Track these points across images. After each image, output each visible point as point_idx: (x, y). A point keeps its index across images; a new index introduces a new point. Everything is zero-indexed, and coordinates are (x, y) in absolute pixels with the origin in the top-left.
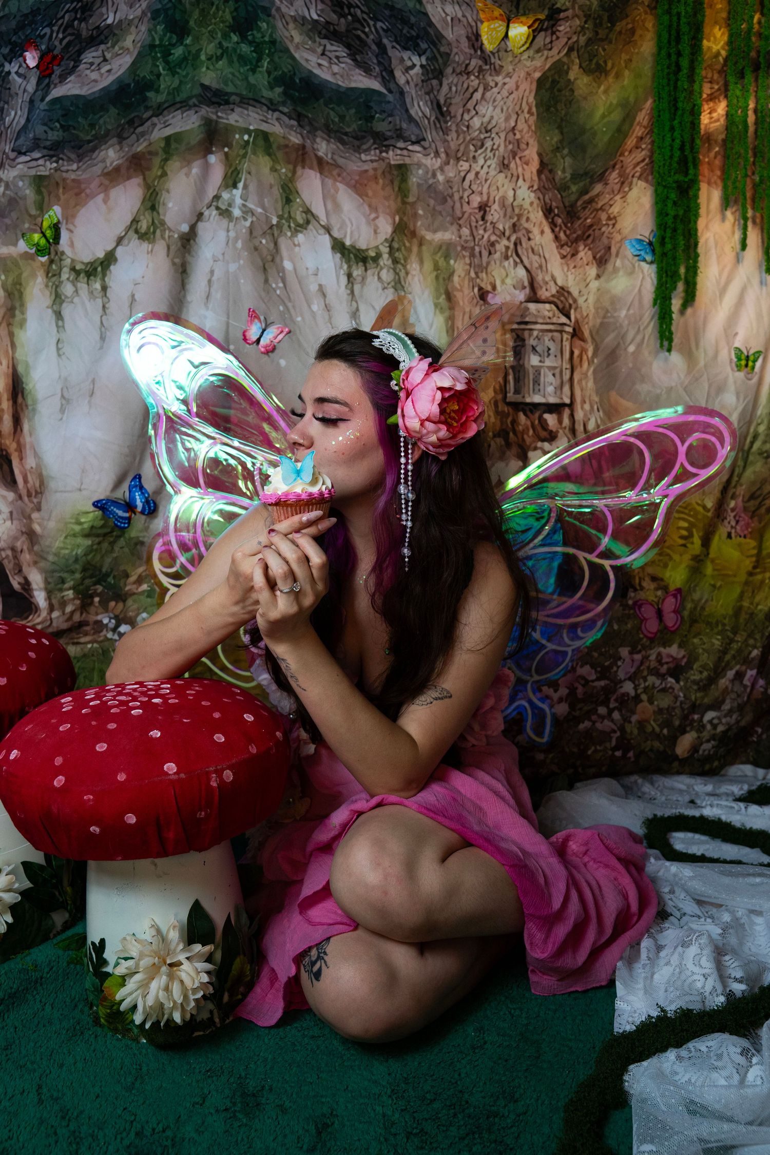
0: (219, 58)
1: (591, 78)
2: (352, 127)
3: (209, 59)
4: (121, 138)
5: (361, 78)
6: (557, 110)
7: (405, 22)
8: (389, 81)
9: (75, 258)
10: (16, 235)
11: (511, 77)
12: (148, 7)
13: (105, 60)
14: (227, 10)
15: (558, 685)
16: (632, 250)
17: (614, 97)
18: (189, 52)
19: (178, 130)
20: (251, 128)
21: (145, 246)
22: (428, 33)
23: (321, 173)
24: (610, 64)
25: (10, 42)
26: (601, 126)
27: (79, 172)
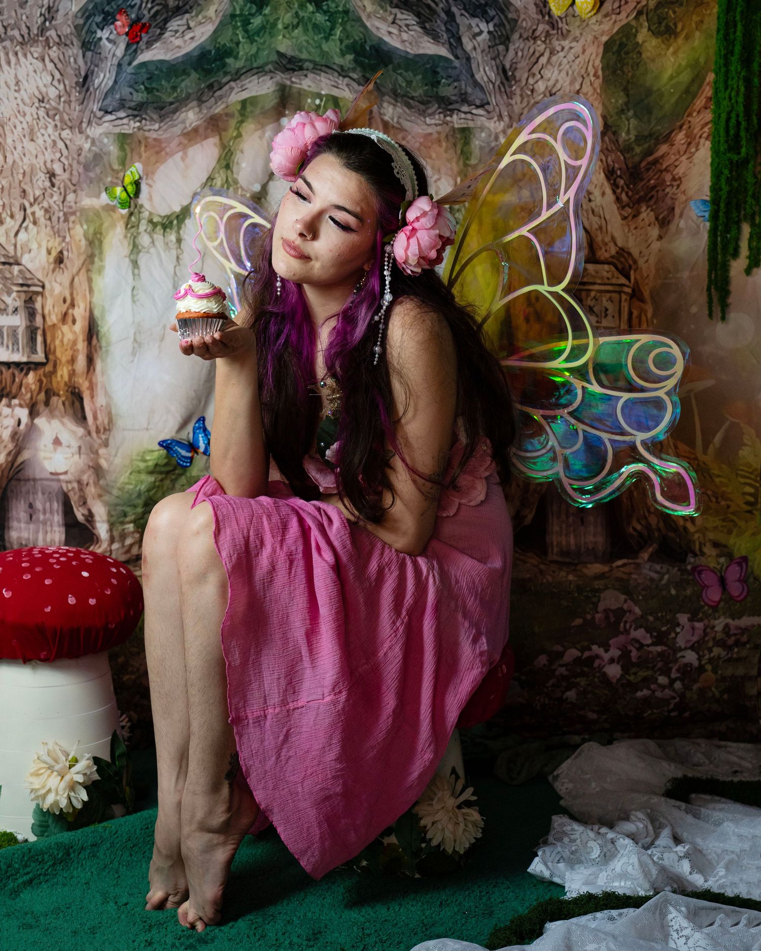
0: (295, 27)
1: (659, 40)
2: (418, 92)
3: (286, 28)
4: (201, 102)
5: (429, 45)
6: (623, 73)
8: (456, 48)
9: (153, 211)
10: (99, 188)
11: (577, 41)
13: (189, 28)
15: (609, 646)
16: (697, 211)
17: (683, 58)
18: (267, 22)
19: (254, 94)
20: (323, 92)
24: (679, 27)
25: (103, 12)
26: (668, 87)
27: (160, 132)
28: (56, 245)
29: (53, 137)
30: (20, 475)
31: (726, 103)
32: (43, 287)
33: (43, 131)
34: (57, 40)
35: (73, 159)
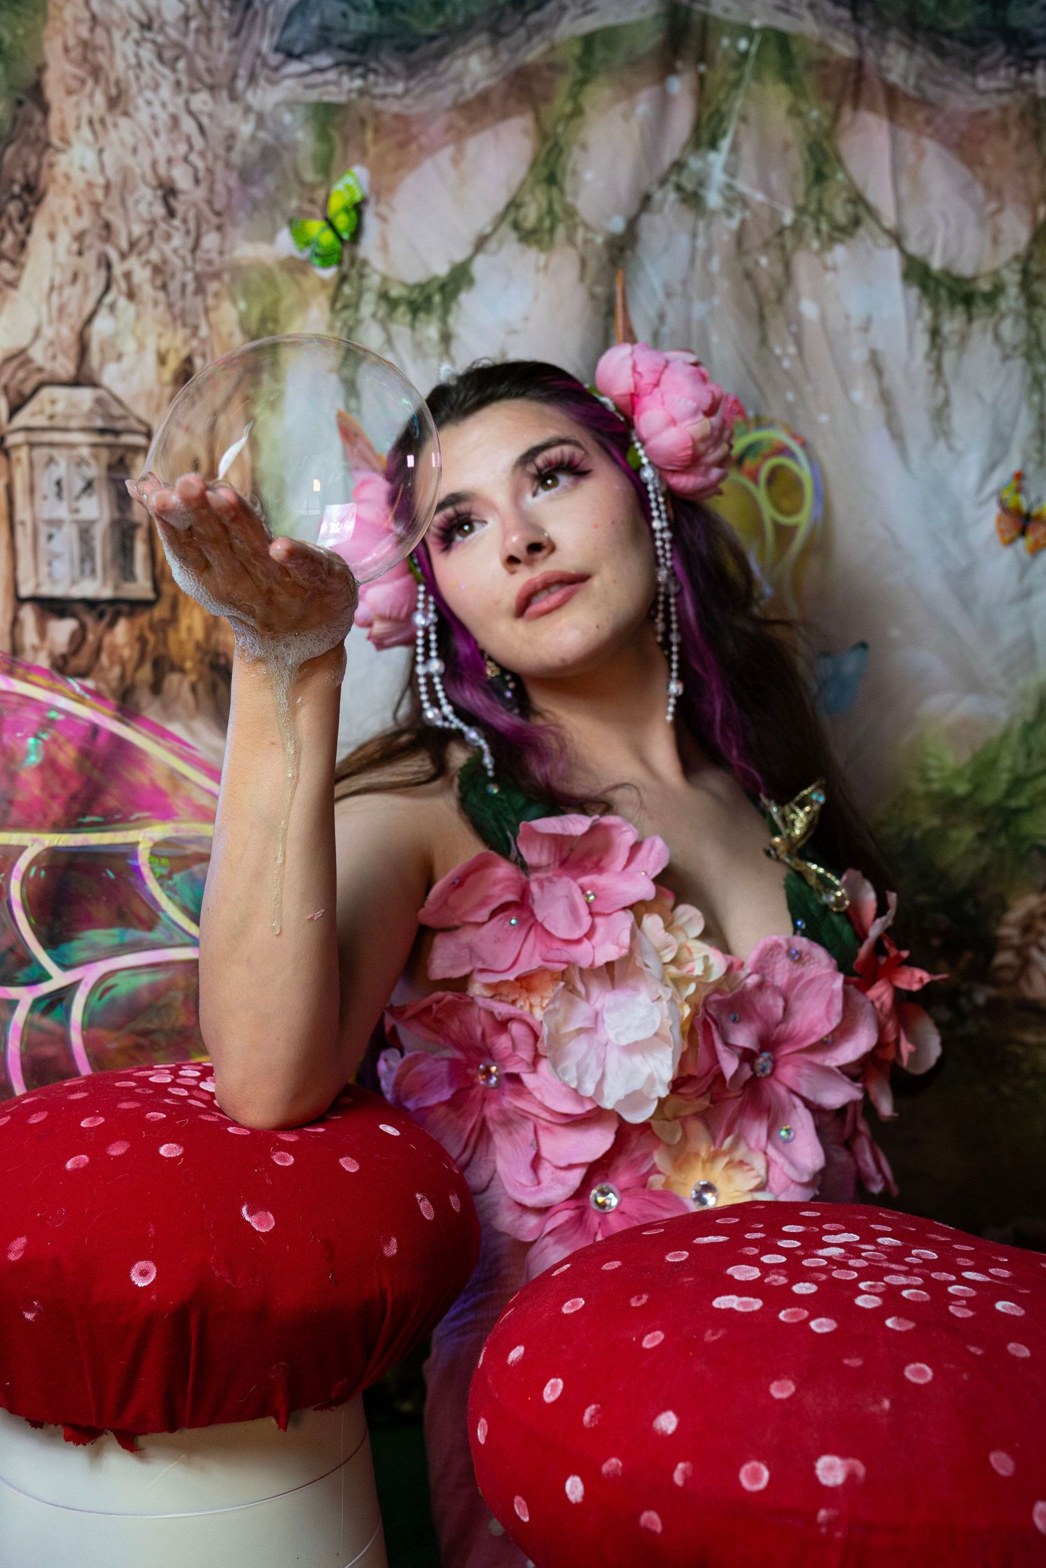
2: (963, 19)
4: (497, 35)
9: (391, 274)
10: (273, 221)
19: (610, 20)
20: (756, 23)
21: (533, 256)
23: (892, 117)
27: (408, 101)
28: (177, 343)
29: (171, 109)
32: (149, 435)
33: (149, 94)
35: (216, 157)
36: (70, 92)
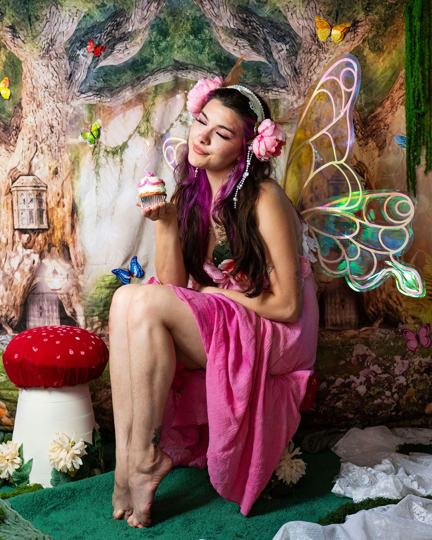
0: (184, 47)
1: (375, 54)
2: (250, 81)
3: (179, 48)
4: (133, 86)
5: (255, 56)
7: (278, 28)
8: (269, 58)
9: (107, 145)
10: (78, 133)
11: (333, 54)
12: (149, 23)
13: (127, 48)
14: (188, 24)
15: (359, 375)
16: (398, 142)
17: (387, 63)
18: (169, 45)
19: (162, 82)
21: (143, 139)
22: (290, 34)
24: (385, 47)
25: (80, 41)
26: (380, 78)
27: (111, 103)
28: (54, 164)
29: (52, 107)
30: (35, 291)
31: (412, 84)
32: (47, 187)
33: (47, 104)
34: (55, 56)
35: (63, 118)
36: (28, 104)
